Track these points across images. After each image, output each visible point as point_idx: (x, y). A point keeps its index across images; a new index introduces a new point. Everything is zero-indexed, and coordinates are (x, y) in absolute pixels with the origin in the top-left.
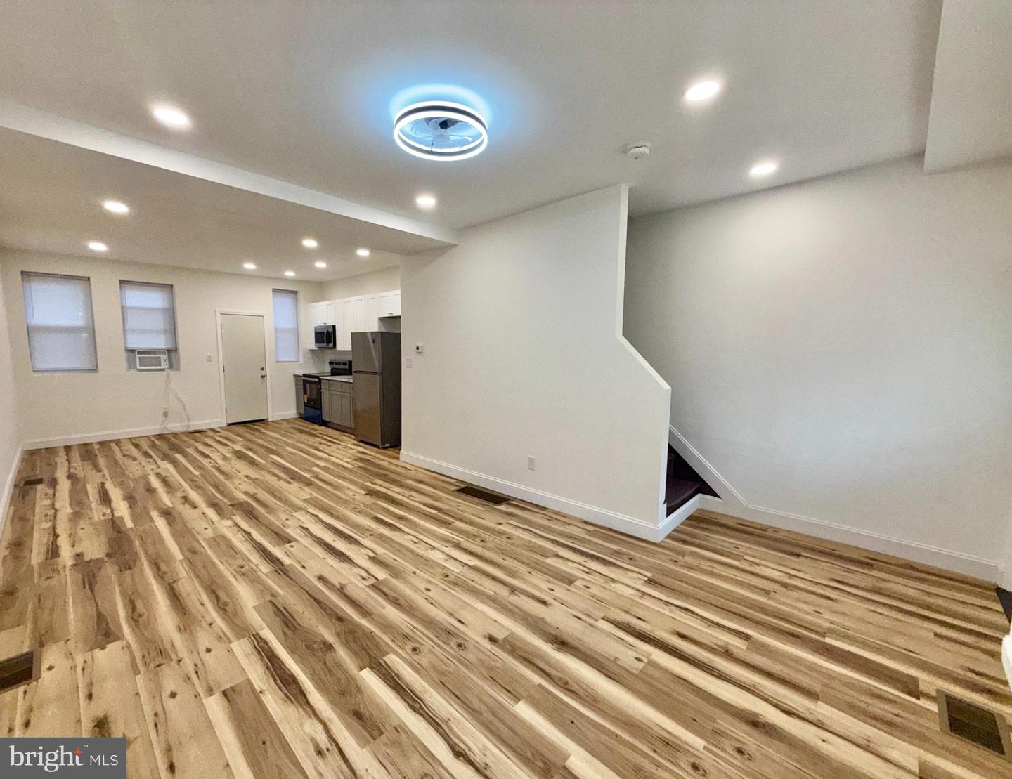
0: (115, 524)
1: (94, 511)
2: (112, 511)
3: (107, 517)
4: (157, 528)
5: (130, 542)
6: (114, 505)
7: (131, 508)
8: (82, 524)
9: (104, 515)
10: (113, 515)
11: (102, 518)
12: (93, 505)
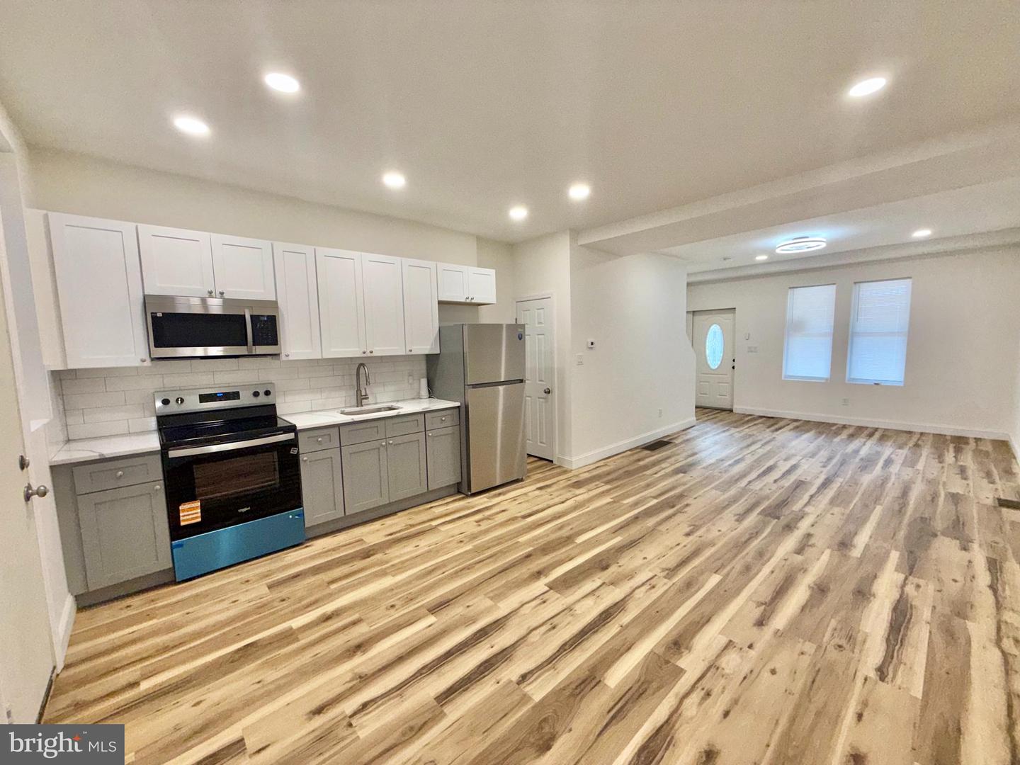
0: (911, 566)
1: (930, 602)
2: (903, 586)
3: (916, 580)
4: (871, 537)
5: (907, 538)
6: (896, 595)
7: (875, 577)
8: (953, 589)
9: (918, 586)
10: (906, 579)
11: (922, 582)
12: (926, 614)
